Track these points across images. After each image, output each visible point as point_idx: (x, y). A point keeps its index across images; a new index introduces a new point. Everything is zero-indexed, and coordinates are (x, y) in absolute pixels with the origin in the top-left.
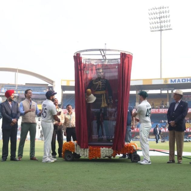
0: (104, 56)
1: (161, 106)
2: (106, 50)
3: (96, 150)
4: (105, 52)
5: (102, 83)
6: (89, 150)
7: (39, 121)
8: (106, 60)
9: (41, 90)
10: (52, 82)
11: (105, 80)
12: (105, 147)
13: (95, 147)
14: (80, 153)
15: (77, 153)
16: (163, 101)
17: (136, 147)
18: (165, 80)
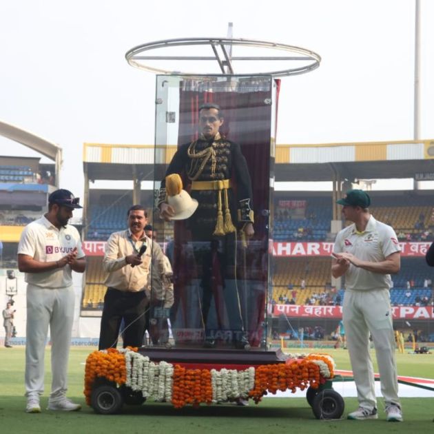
0: (227, 63)
1: (416, 231)
2: (231, 42)
3: (197, 377)
4: (227, 47)
5: (218, 155)
6: (172, 377)
7: (9, 280)
8: (233, 79)
9: (16, 178)
10: (53, 151)
11: (228, 145)
12: (228, 368)
13: (194, 368)
14: (143, 387)
15: (135, 388)
16: (422, 217)
17: (330, 366)
18: (429, 146)
